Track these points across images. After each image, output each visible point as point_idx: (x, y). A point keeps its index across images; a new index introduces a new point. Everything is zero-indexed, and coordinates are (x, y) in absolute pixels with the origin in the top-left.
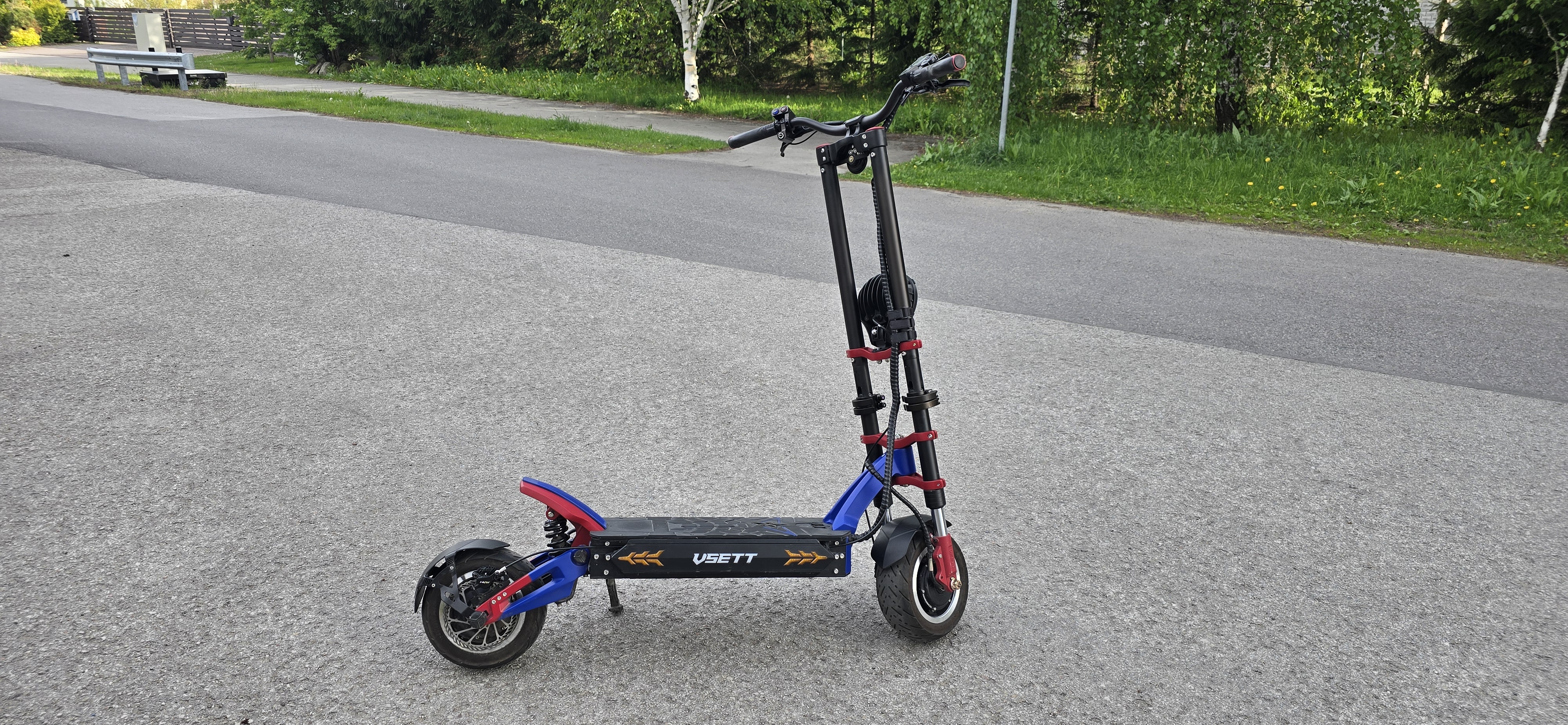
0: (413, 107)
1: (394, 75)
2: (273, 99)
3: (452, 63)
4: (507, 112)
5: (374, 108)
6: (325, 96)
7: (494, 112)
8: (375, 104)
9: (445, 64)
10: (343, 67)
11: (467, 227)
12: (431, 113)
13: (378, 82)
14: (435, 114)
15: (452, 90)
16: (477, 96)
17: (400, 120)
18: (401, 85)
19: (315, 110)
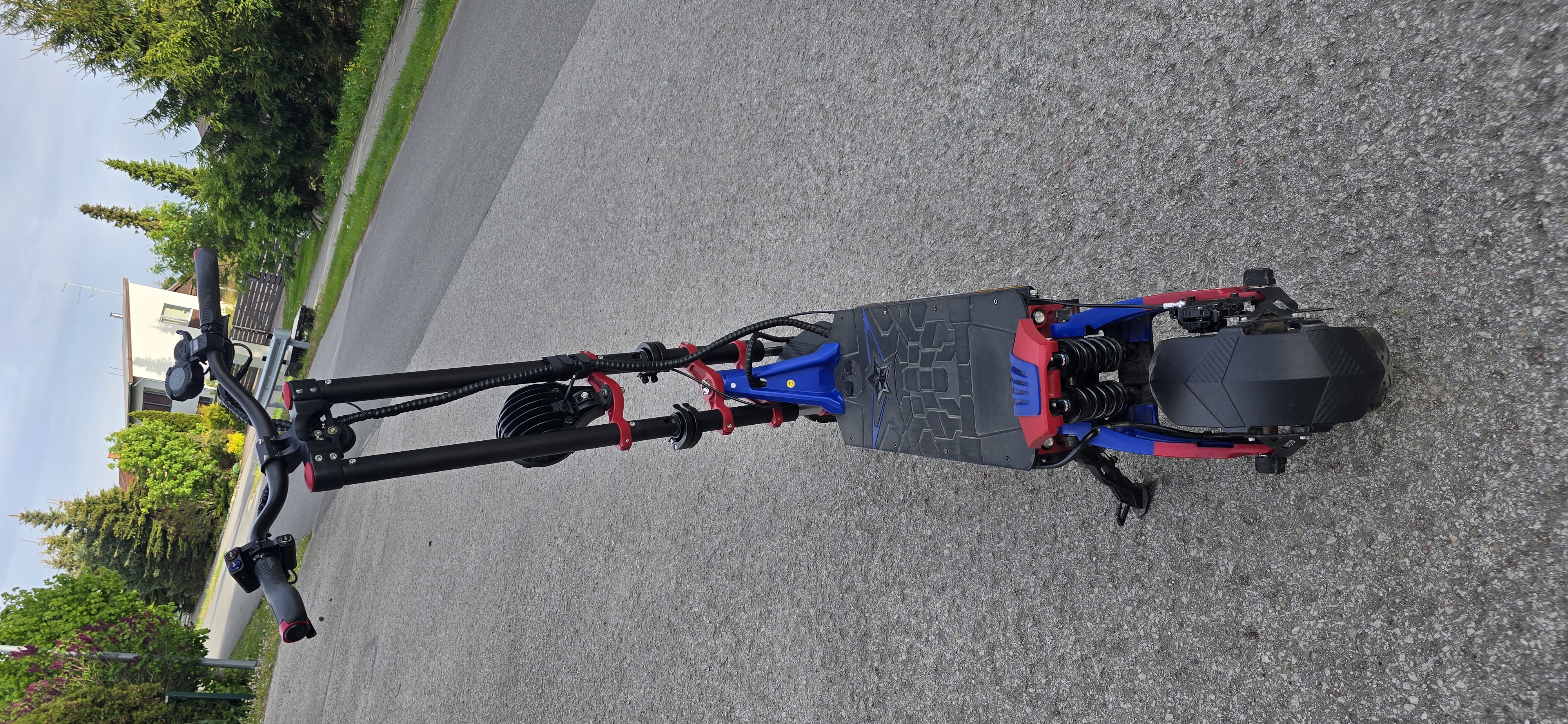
0: (374, 154)
1: (339, 155)
2: (336, 278)
3: (339, 93)
4: (403, 61)
5: (366, 191)
6: (344, 230)
7: (399, 75)
8: (363, 188)
9: (339, 101)
10: (321, 198)
11: (513, 168)
12: (385, 140)
13: (343, 173)
14: (386, 135)
15: (367, 105)
16: (379, 84)
17: (384, 172)
18: (351, 153)
19: (356, 246)
